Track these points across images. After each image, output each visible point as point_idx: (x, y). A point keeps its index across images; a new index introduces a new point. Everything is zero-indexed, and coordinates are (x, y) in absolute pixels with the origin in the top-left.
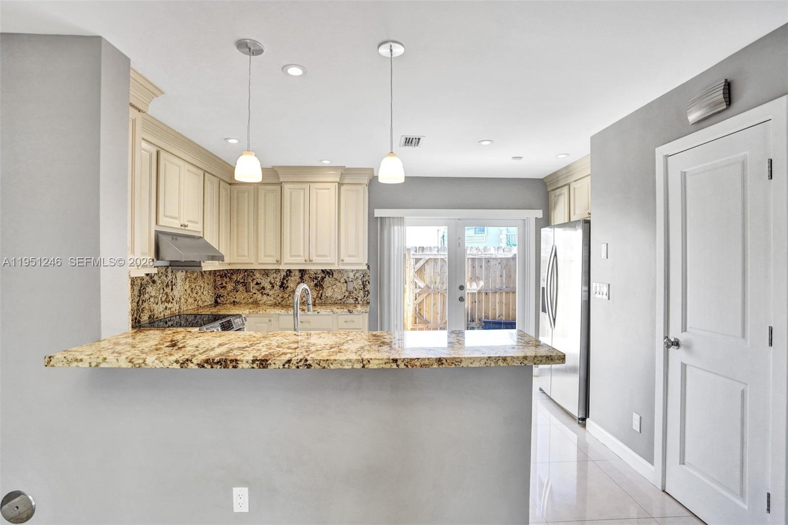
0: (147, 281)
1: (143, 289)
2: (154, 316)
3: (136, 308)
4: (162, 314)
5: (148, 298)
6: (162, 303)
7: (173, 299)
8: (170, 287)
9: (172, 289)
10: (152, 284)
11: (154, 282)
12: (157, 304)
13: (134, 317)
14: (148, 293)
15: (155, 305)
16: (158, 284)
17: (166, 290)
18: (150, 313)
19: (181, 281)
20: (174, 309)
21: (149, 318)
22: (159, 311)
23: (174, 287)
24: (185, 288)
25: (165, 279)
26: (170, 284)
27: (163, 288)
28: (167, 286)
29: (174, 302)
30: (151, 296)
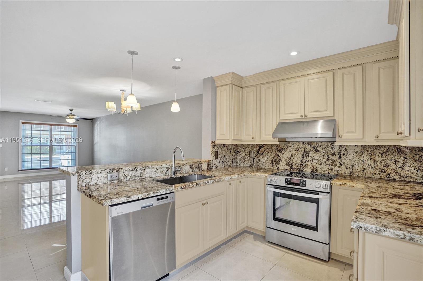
0: (310, 150)
1: (307, 154)
2: (317, 171)
3: (299, 163)
4: (327, 172)
5: (311, 160)
6: (326, 165)
7: (341, 165)
8: (338, 156)
9: (340, 158)
10: (315, 152)
11: (317, 151)
12: (321, 164)
13: (298, 168)
14: (311, 156)
15: (318, 165)
16: (322, 153)
17: (331, 157)
18: (313, 169)
19: (354, 153)
20: (343, 172)
21: (312, 172)
22: (323, 170)
23: (342, 156)
24: (362, 159)
25: (332, 150)
26: (337, 153)
27: (328, 156)
28: (334, 154)
29: (343, 167)
30: (315, 159)
